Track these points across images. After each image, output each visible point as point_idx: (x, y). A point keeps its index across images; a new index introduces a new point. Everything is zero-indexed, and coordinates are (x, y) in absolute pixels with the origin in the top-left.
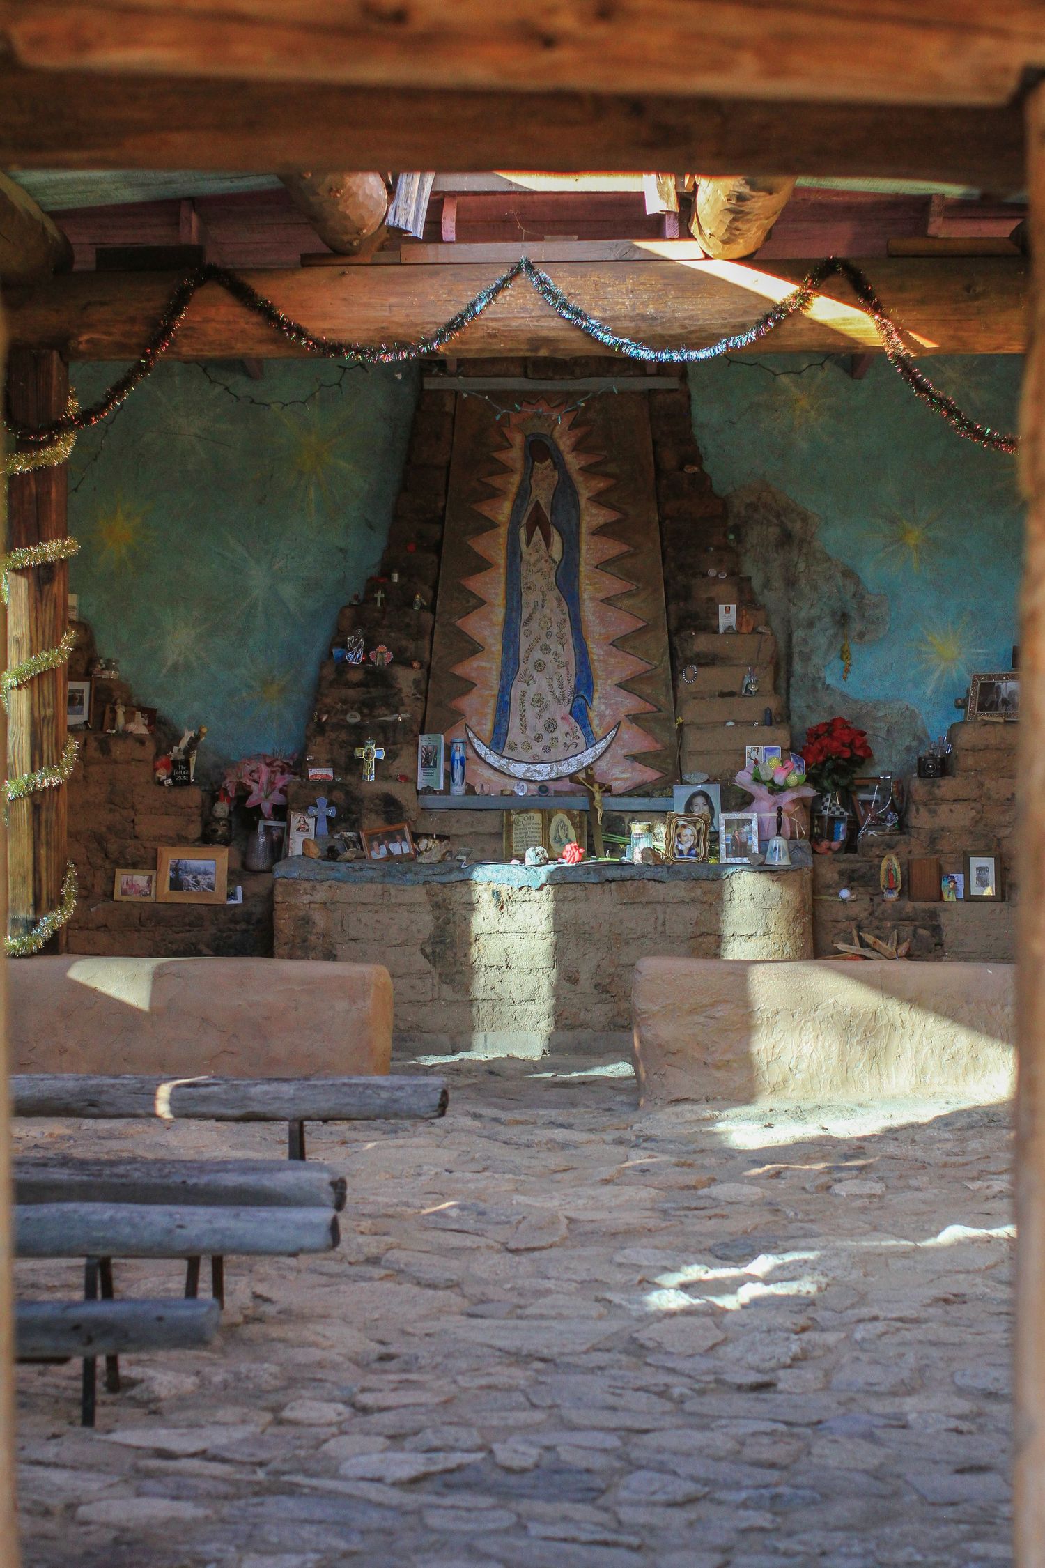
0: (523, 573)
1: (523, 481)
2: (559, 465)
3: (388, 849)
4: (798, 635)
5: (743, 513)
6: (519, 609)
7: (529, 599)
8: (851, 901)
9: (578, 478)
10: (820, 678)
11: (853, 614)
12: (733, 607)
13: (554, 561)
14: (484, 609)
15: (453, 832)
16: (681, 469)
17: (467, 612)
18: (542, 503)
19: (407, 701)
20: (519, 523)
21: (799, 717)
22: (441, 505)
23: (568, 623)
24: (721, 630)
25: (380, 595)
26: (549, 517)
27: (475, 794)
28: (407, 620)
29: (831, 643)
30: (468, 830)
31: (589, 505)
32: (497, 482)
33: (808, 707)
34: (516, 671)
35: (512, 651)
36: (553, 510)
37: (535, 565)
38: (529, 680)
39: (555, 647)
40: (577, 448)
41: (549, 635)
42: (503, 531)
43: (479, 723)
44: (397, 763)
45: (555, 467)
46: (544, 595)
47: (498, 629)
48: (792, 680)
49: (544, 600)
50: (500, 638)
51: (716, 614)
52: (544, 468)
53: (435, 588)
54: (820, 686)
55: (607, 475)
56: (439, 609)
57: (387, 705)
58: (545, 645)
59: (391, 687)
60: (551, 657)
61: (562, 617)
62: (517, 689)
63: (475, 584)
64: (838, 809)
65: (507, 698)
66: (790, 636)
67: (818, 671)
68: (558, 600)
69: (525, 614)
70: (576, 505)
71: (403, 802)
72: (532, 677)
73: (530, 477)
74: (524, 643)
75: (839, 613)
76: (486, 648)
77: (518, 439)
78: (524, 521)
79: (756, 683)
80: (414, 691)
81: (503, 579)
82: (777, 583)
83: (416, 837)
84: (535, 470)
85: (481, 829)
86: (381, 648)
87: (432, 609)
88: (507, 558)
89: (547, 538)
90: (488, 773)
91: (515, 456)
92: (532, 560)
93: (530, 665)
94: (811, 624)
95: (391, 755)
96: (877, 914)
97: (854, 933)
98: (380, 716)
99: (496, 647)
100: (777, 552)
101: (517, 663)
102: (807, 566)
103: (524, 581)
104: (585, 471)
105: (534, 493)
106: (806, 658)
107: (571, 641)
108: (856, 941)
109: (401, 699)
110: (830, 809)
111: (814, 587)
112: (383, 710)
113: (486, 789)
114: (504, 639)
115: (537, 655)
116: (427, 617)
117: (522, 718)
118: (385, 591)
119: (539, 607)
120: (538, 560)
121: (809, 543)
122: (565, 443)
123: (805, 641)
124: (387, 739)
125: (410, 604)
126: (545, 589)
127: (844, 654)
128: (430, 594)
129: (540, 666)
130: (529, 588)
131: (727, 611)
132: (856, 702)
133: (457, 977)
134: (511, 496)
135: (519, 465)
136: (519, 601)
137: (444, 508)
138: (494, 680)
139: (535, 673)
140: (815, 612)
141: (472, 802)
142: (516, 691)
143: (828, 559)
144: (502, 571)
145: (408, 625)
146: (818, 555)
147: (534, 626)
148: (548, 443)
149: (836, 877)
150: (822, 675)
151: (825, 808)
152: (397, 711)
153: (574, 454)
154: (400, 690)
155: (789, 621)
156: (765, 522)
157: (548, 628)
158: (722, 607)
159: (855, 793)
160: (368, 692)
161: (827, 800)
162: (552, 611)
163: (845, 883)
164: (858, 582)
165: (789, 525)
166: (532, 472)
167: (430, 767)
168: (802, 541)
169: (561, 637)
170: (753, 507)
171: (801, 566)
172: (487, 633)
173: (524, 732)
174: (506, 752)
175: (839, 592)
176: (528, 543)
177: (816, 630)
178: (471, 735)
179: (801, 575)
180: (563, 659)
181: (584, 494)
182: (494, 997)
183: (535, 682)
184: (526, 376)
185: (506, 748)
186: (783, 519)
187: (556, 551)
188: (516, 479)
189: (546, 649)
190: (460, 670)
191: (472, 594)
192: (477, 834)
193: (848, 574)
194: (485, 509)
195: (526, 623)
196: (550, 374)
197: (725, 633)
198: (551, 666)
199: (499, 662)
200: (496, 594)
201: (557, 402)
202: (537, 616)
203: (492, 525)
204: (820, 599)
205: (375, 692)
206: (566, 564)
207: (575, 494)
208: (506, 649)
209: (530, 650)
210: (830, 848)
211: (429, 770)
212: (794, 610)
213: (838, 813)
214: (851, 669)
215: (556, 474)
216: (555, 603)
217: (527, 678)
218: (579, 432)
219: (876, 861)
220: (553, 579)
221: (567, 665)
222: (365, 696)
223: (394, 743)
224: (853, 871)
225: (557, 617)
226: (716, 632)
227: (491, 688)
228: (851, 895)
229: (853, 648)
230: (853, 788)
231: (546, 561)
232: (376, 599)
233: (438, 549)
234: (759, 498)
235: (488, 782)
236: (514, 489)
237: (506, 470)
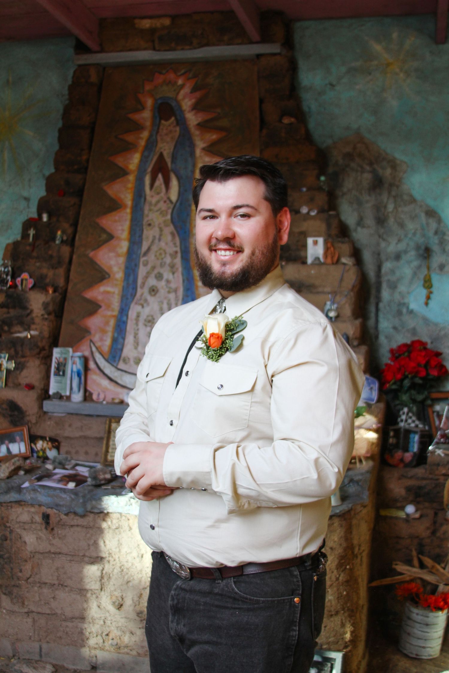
0: (146, 212)
1: (151, 136)
2: (182, 122)
3: (8, 449)
4: (387, 266)
5: (341, 162)
6: (140, 243)
7: (149, 234)
8: (415, 519)
9: (195, 132)
10: (404, 304)
11: (435, 248)
12: (321, 240)
13: (171, 202)
14: (113, 242)
15: (66, 434)
16: (280, 121)
17: (99, 245)
18: (165, 154)
19: (37, 320)
20: (145, 170)
21: (386, 337)
22: (85, 157)
23: (179, 255)
24: (310, 261)
25: (32, 232)
26: (169, 164)
27: (92, 400)
28: (50, 252)
29: (415, 274)
30: (78, 434)
31: (202, 154)
32: (130, 138)
33: (395, 328)
34: (134, 295)
35: (131, 278)
36: (174, 158)
37: (156, 204)
38: (143, 303)
39: (167, 275)
40: (196, 108)
41: (162, 265)
42: (131, 178)
43: (101, 340)
44: (25, 373)
45: (178, 124)
46: (161, 230)
47: (122, 260)
48: (381, 305)
49: (161, 235)
50: (123, 267)
51: (305, 246)
52: (169, 124)
53: (75, 225)
54: (404, 310)
55: (221, 129)
56: (77, 243)
57: (21, 323)
58: (159, 273)
59: (25, 308)
60: (163, 283)
61: (175, 249)
62: (134, 310)
63: (107, 222)
64: (414, 422)
65: (124, 318)
66: (379, 268)
67: (403, 298)
68: (172, 234)
69: (145, 246)
70: (192, 154)
71: (24, 408)
72: (146, 300)
73: (157, 132)
74: (142, 271)
75: (423, 248)
76: (112, 275)
77: (149, 102)
78: (150, 169)
79: (337, 310)
80: (43, 312)
81: (129, 217)
82: (370, 221)
83: (33, 439)
84: (161, 127)
85: (88, 433)
86: (25, 275)
87: (71, 242)
88: (133, 200)
89: (167, 183)
90: (105, 383)
91: (146, 116)
92: (154, 201)
93: (146, 290)
94: (398, 257)
95: (20, 367)
96: (438, 534)
97: (414, 553)
98: (16, 332)
99: (119, 274)
100: (370, 195)
101: (135, 289)
102: (395, 208)
103: (146, 220)
104: (202, 126)
105: (160, 145)
106: (393, 286)
107: (180, 269)
108: (416, 562)
109: (33, 319)
110: (406, 421)
111: (402, 225)
112: (18, 328)
113: (102, 397)
114: (127, 268)
115: (152, 282)
116: (66, 250)
117: (136, 336)
118: (36, 228)
119: (157, 241)
120: (158, 202)
121: (398, 187)
122: (187, 104)
123: (393, 271)
124: (16, 352)
125: (54, 239)
126: (162, 225)
127: (428, 284)
128: (70, 231)
129: (153, 291)
130: (150, 225)
131: (315, 243)
132: (436, 325)
133: (15, 590)
134: (141, 149)
135: (148, 124)
136: (141, 236)
137: (88, 161)
138: (116, 304)
139: (149, 298)
140: (402, 246)
141: (88, 408)
142: (132, 314)
143: (413, 200)
144: (128, 210)
145: (51, 257)
146: (405, 197)
147: (151, 257)
148: (173, 104)
149: (403, 492)
150: (406, 301)
151: (402, 421)
152: (28, 329)
153: (193, 112)
154: (32, 311)
155: (379, 254)
156: (359, 169)
157: (162, 259)
158: (310, 241)
159: (432, 406)
160: (8, 313)
161: (404, 413)
162: (167, 244)
163: (411, 498)
164: (439, 221)
165: (380, 172)
166: (158, 129)
167: (59, 375)
168: (391, 185)
169: (172, 266)
170: (349, 156)
171: (391, 207)
172: (113, 262)
173: (136, 348)
174: (121, 365)
175: (423, 229)
176: (152, 186)
177: (402, 262)
178: (94, 349)
179: (390, 215)
180: (173, 285)
181: (200, 145)
182: (48, 611)
183: (148, 304)
184: (154, 49)
185: (121, 362)
186: (375, 166)
187: (174, 195)
188: (145, 134)
189: (159, 277)
190: (90, 294)
191: (104, 230)
192: (85, 437)
193: (431, 213)
194: (119, 161)
195: (146, 254)
196: (173, 45)
197: (313, 264)
198: (162, 292)
199: (120, 288)
200: (123, 230)
201: (183, 71)
202: (154, 248)
203: (123, 173)
204: (406, 236)
205: (13, 312)
206: (181, 204)
207: (192, 146)
208: (127, 275)
209: (146, 277)
210: (402, 460)
211: (58, 378)
212: (383, 245)
213: (413, 425)
214: (432, 296)
215: (178, 129)
216: (169, 238)
217: (142, 302)
218: (198, 94)
219: (442, 479)
220: (169, 217)
221: (176, 291)
222: (5, 316)
223: (23, 356)
224: (420, 488)
225: (171, 249)
226: (304, 262)
227: (113, 310)
228: (417, 511)
229: (435, 278)
230: (429, 402)
231: (165, 202)
232: (29, 235)
233: (80, 193)
234: (355, 148)
235: (105, 390)
236: (143, 143)
237: (138, 127)
